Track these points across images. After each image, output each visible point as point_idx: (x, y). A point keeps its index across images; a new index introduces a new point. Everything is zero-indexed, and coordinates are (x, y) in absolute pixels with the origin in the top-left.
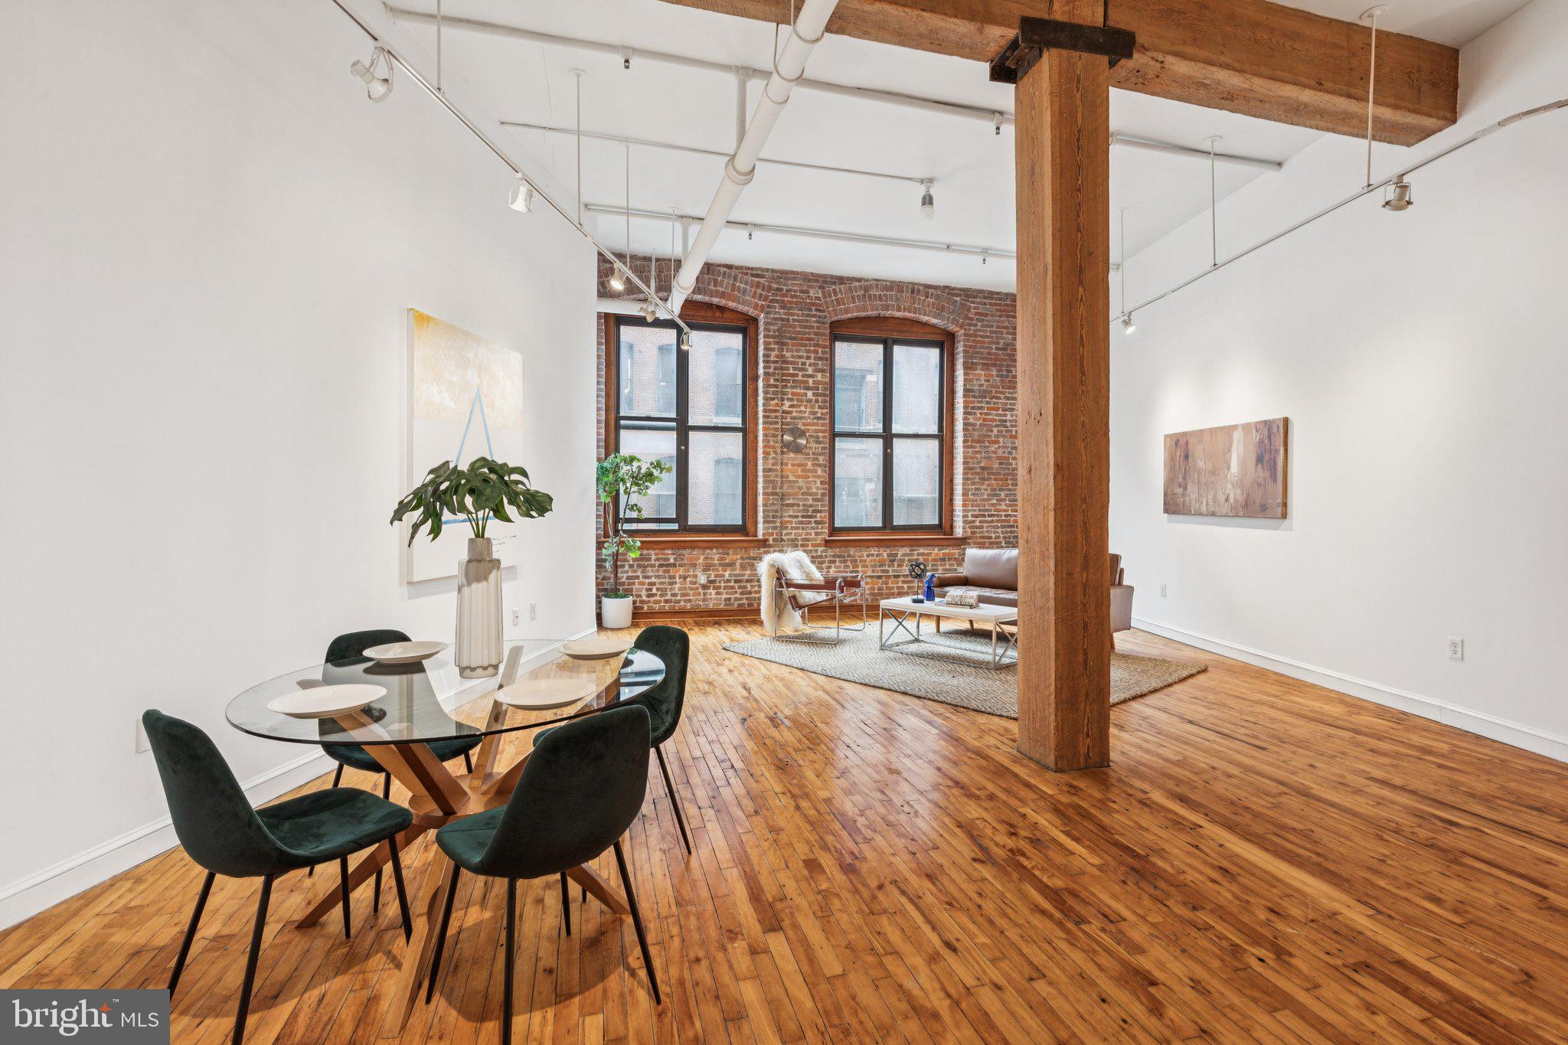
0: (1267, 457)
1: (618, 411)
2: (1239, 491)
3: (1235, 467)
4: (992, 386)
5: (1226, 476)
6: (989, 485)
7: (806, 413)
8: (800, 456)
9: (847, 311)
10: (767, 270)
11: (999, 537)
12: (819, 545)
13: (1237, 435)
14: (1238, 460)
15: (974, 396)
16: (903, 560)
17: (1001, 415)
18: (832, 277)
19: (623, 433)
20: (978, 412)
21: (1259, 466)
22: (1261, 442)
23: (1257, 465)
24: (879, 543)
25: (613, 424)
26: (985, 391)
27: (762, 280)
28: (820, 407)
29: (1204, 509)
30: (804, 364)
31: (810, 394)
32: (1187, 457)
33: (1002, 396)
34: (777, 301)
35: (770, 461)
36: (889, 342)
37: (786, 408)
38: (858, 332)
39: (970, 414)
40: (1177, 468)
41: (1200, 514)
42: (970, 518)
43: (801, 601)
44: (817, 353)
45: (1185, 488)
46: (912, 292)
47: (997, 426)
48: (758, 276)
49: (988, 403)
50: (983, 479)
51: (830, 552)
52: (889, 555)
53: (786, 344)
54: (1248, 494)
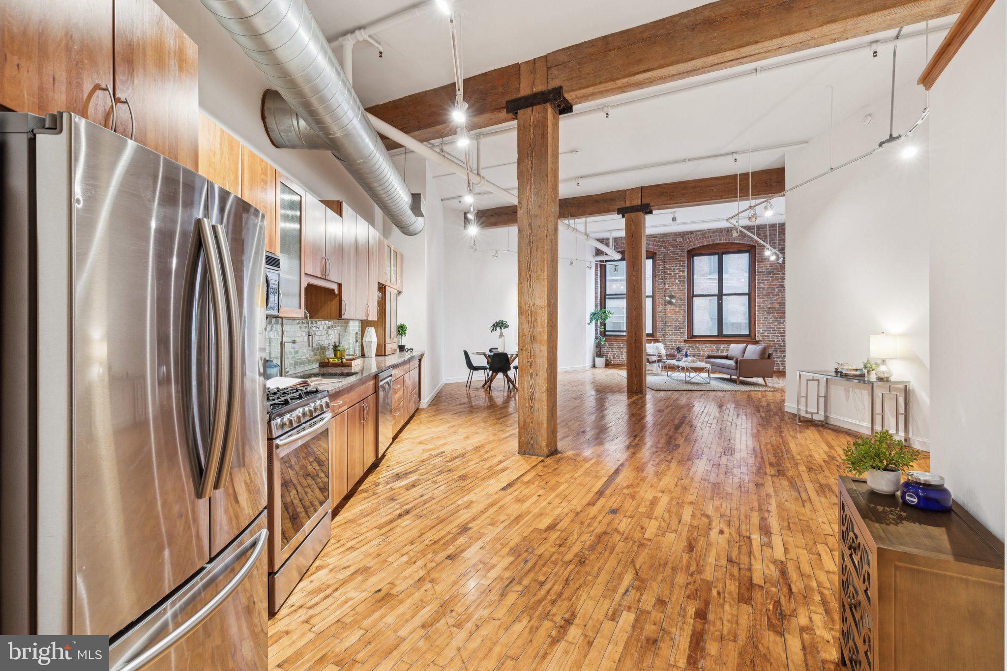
1: (605, 293)
4: (774, 269)
6: (773, 316)
7: (676, 288)
8: (673, 306)
9: (694, 245)
10: (658, 234)
11: (779, 341)
12: (682, 342)
15: (764, 275)
16: (724, 350)
17: (780, 282)
18: (687, 232)
19: (608, 301)
20: (766, 282)
24: (711, 342)
25: (603, 298)
26: (770, 272)
27: (656, 239)
28: (682, 286)
30: (674, 269)
31: (677, 281)
33: (781, 273)
34: (662, 246)
35: (660, 309)
36: (720, 254)
37: (667, 287)
38: (703, 252)
39: (761, 283)
42: (761, 332)
43: (650, 360)
44: (680, 264)
46: (727, 232)
47: (777, 288)
48: (654, 237)
49: (772, 277)
50: (769, 313)
51: (687, 345)
52: (716, 347)
53: (667, 262)
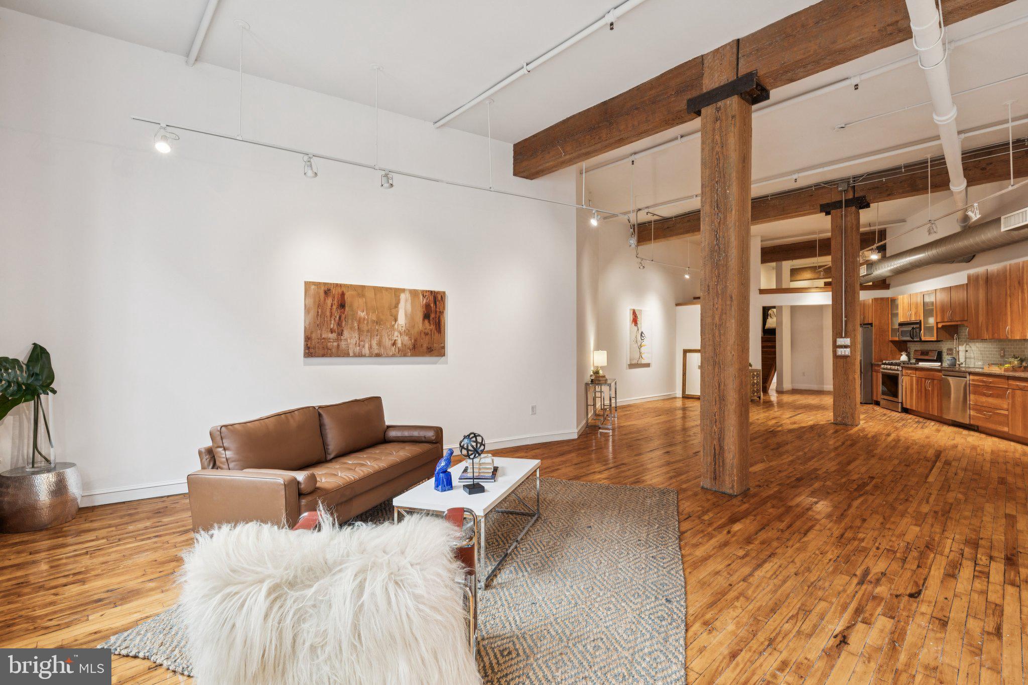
0: (432, 316)
2: (406, 338)
3: (402, 320)
5: (393, 326)
13: (403, 297)
14: (406, 315)
21: (426, 321)
22: (427, 306)
23: (424, 320)
29: (366, 351)
32: (342, 306)
40: (328, 314)
41: (361, 355)
45: (341, 334)
54: (416, 340)
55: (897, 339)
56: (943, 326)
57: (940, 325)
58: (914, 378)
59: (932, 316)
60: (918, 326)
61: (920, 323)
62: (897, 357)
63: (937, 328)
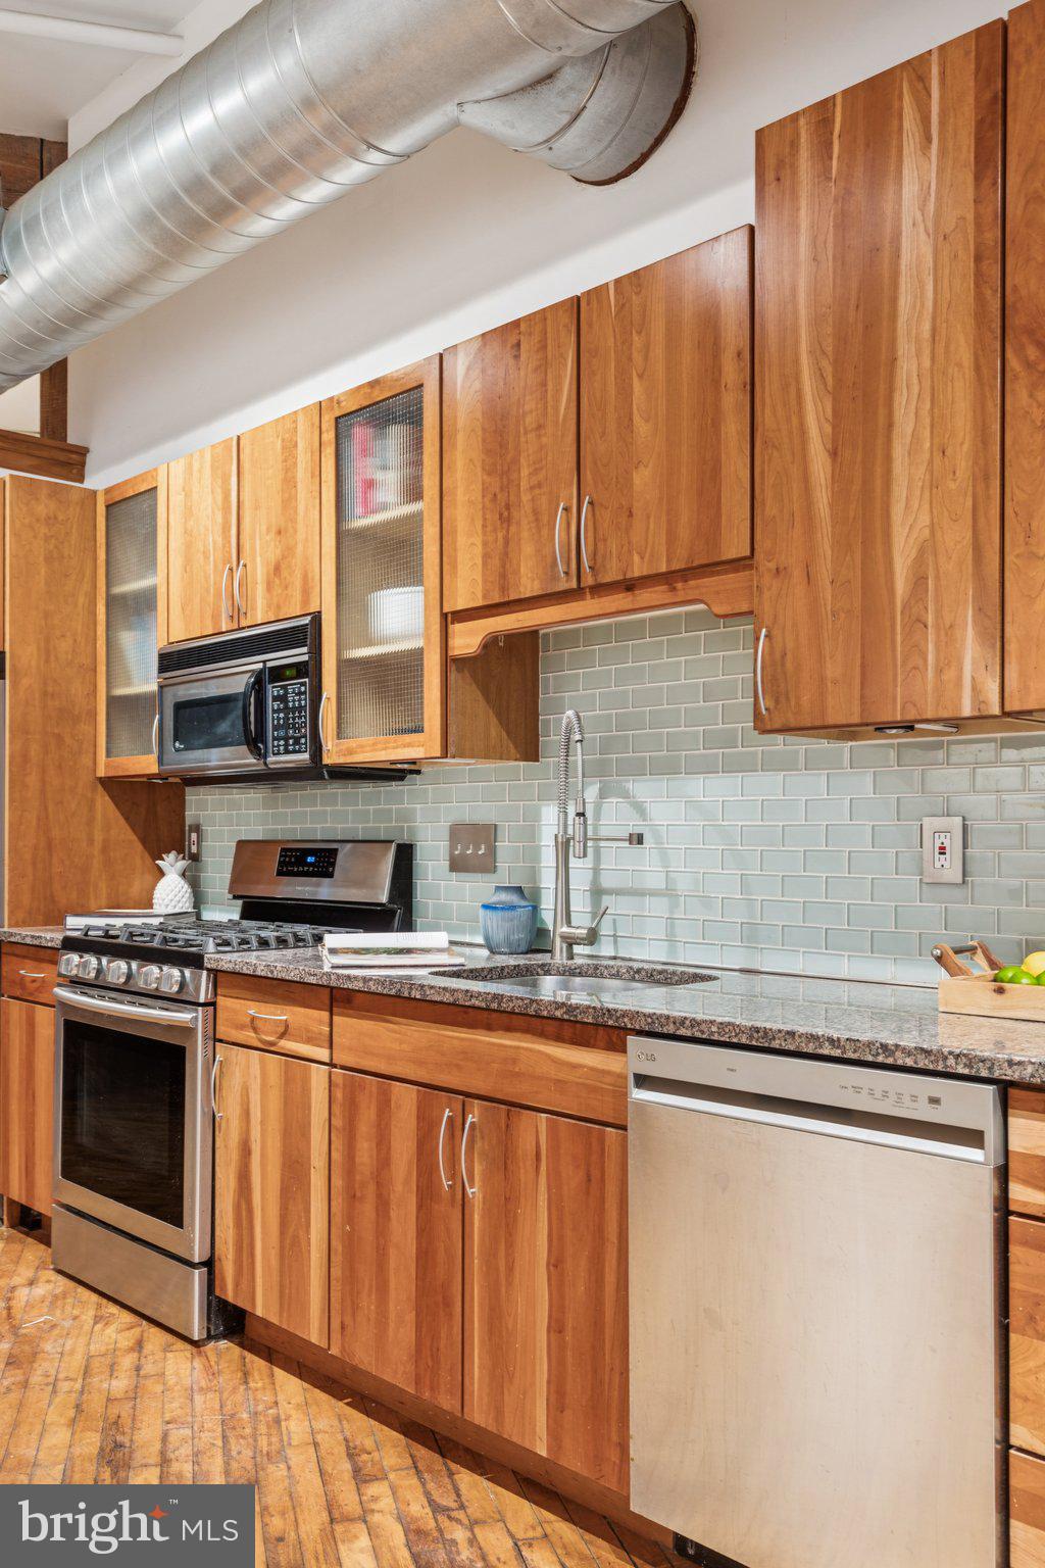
55: (146, 764)
56: (491, 644)
57: (468, 639)
58: (318, 1076)
59: (412, 576)
60: (299, 655)
61: (307, 634)
62: (136, 889)
63: (449, 662)
